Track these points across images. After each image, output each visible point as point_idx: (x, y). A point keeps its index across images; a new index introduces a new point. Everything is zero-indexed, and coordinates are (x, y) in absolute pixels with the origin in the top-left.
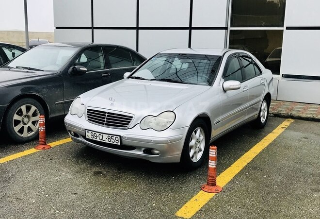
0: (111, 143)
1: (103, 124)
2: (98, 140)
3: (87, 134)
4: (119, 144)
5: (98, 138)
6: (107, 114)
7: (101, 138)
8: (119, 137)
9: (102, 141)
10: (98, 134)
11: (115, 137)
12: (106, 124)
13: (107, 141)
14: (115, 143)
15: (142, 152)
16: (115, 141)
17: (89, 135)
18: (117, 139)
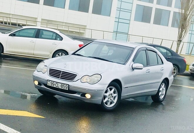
0: (63, 88)
1: (59, 78)
2: (55, 86)
3: (48, 83)
4: (67, 89)
5: (55, 85)
6: (62, 72)
7: (57, 85)
8: (68, 85)
9: (57, 87)
10: (55, 83)
11: (66, 85)
12: (61, 78)
13: (60, 88)
14: (65, 89)
15: (80, 95)
16: (65, 87)
17: (49, 84)
18: (66, 86)
